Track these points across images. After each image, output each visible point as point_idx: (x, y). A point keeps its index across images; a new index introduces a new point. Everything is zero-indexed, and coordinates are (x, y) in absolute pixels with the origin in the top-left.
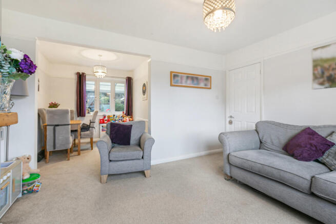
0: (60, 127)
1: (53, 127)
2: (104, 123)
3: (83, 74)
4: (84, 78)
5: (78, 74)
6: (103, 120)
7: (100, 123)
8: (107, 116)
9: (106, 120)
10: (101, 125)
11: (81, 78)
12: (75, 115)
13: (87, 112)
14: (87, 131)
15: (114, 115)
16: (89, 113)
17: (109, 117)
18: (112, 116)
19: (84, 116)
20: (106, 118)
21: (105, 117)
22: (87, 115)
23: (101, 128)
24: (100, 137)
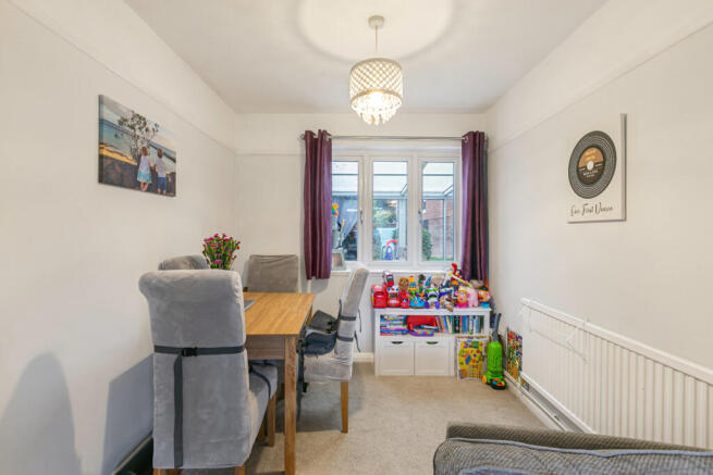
0: (201, 358)
1: (174, 357)
2: (389, 306)
3: (323, 134)
4: (325, 148)
5: (308, 135)
6: (384, 293)
7: (375, 305)
8: (396, 280)
9: (395, 295)
10: (379, 312)
11: (317, 150)
12: (300, 273)
13: (334, 261)
14: (328, 351)
15: (422, 277)
16: (340, 264)
17: (404, 282)
18: (416, 280)
19: (327, 276)
20: (395, 287)
21: (390, 283)
22: (334, 271)
23: (378, 322)
24: (373, 351)
